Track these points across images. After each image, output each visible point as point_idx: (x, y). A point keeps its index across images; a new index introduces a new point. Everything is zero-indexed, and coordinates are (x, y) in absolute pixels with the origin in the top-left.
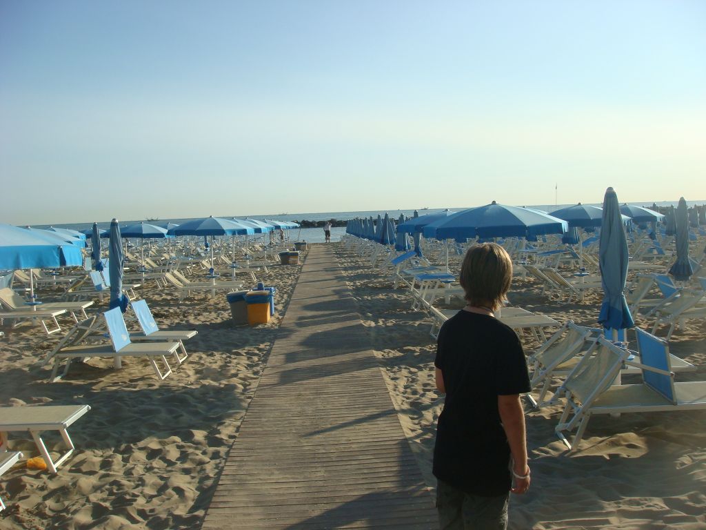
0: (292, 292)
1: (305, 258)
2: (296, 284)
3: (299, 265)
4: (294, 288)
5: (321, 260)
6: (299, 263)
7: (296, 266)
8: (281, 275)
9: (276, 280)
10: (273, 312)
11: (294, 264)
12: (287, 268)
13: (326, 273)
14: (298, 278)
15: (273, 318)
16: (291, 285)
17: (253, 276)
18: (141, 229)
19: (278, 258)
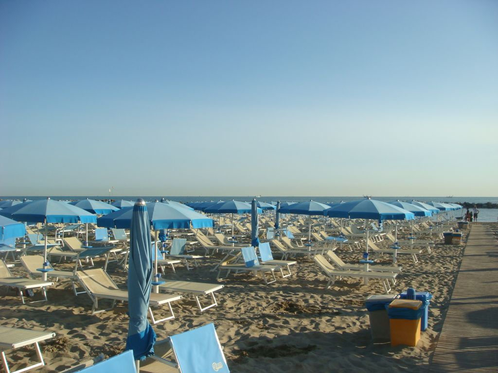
0: (453, 284)
1: (467, 237)
2: (458, 272)
3: (462, 246)
4: (456, 278)
5: (483, 242)
6: (462, 244)
7: (458, 247)
8: (443, 257)
9: (437, 264)
10: (426, 326)
11: (457, 245)
12: (450, 248)
13: (489, 258)
14: (460, 263)
15: (425, 335)
16: (452, 272)
17: (415, 257)
18: (308, 206)
19: (442, 237)
